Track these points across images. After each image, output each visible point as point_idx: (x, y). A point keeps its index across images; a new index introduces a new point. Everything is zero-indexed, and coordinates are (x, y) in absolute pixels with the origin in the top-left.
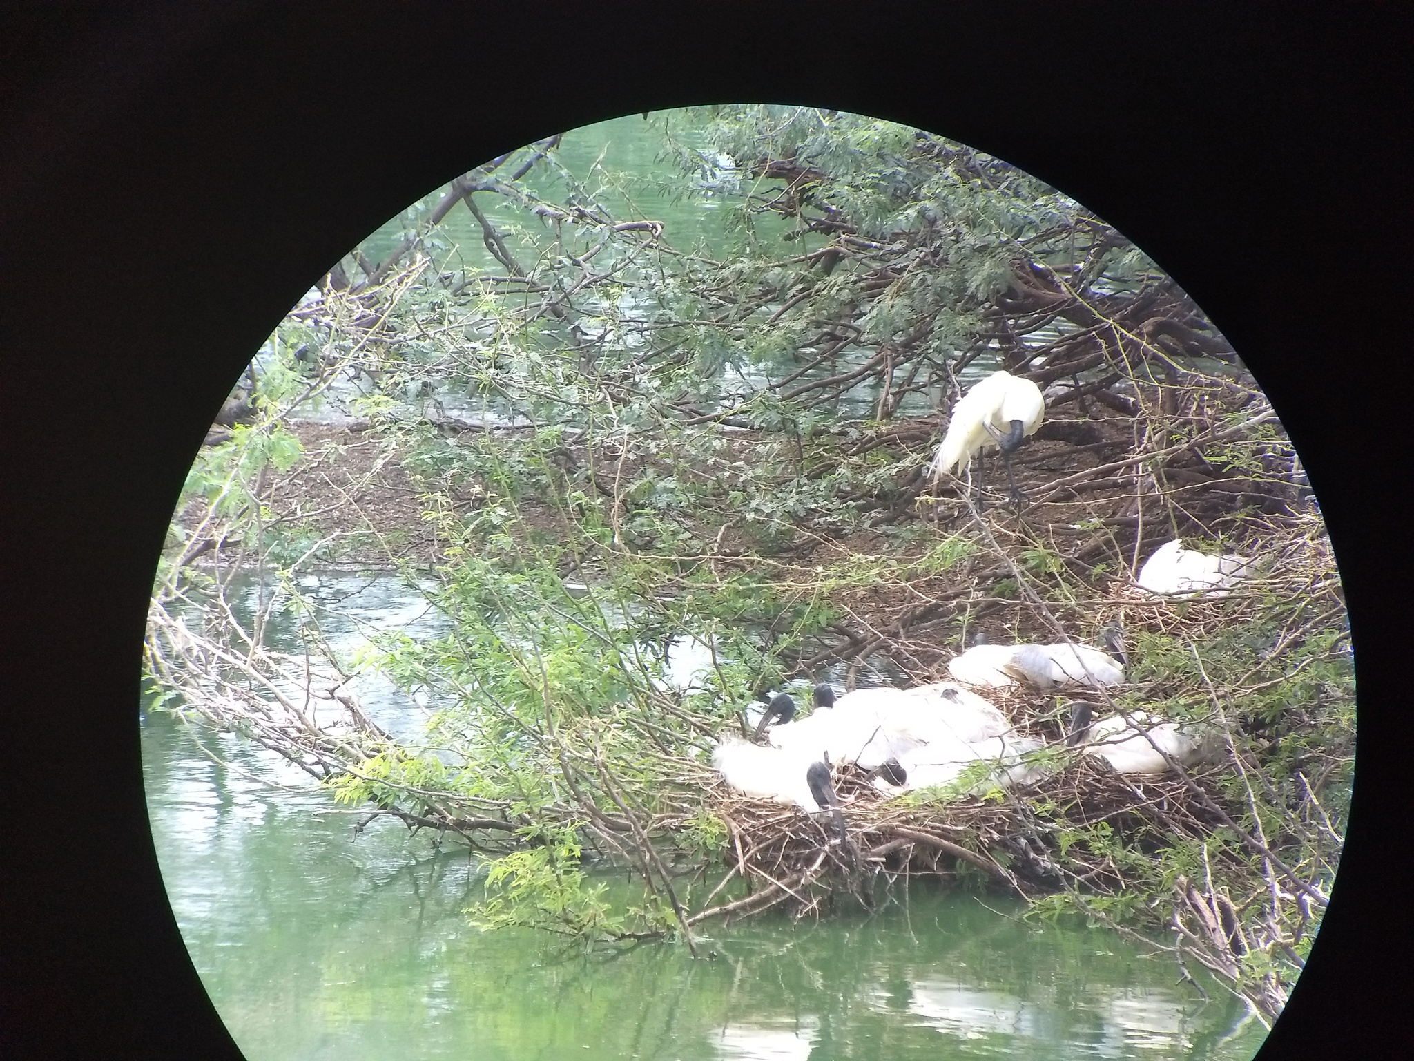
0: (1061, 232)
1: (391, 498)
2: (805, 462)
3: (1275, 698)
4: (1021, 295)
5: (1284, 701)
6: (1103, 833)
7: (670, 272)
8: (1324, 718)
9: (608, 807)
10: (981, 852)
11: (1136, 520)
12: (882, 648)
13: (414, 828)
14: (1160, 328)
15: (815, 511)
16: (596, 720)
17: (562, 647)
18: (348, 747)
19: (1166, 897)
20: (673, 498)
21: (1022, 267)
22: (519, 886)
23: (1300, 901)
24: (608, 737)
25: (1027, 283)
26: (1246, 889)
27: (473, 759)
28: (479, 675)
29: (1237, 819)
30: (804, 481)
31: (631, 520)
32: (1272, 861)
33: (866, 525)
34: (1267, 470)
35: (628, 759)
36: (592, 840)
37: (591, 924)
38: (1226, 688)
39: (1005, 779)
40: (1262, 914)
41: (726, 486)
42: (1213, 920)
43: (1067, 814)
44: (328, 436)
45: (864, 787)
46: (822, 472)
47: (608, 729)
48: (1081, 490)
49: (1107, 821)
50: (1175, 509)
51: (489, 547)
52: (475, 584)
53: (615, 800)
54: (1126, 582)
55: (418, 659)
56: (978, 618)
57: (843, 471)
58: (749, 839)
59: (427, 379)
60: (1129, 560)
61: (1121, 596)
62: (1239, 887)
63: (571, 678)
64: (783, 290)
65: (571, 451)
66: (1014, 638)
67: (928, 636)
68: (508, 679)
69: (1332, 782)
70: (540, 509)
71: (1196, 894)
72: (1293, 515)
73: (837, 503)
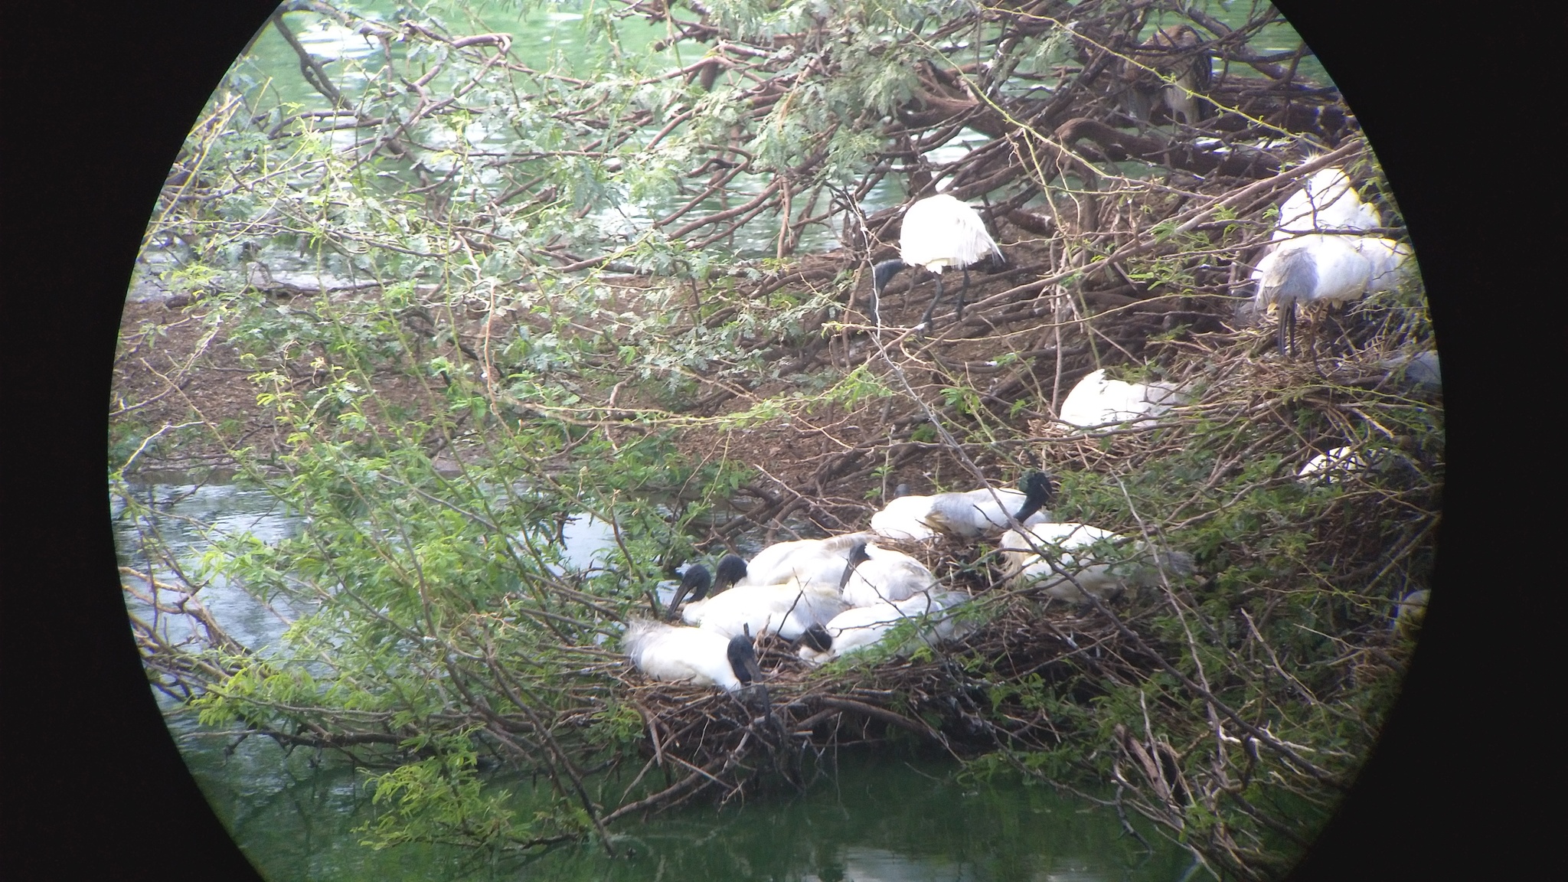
0: (966, 23)
1: (221, 381)
2: (702, 309)
3: (1212, 530)
4: (924, 104)
5: (1222, 534)
6: (1034, 685)
7: (525, 95)
8: (1267, 549)
9: (505, 709)
10: (911, 715)
11: (1055, 352)
12: (798, 507)
13: (289, 747)
14: (1080, 131)
15: (718, 363)
16: (485, 615)
17: (436, 537)
18: (206, 665)
19: (1104, 748)
20: (555, 358)
21: (924, 72)
22: (409, 802)
23: (1247, 745)
24: (500, 632)
25: (930, 90)
26: (1187, 735)
27: (345, 669)
28: (342, 575)
29: (1173, 663)
30: (703, 330)
31: (507, 385)
32: (1215, 705)
33: (775, 375)
34: (1199, 283)
35: (525, 654)
36: (490, 745)
37: (495, 833)
38: (1157, 524)
39: (932, 636)
40: (1206, 760)
41: (615, 341)
42: (1154, 769)
43: (998, 668)
44: (145, 315)
45: (789, 659)
46: (722, 320)
47: (498, 624)
48: (998, 322)
49: (1039, 672)
50: (1096, 336)
51: (338, 429)
52: (328, 472)
53: (512, 699)
54: (1047, 418)
55: (271, 563)
56: (897, 467)
57: (746, 317)
58: (666, 727)
59: (248, 239)
60: (1049, 395)
61: (1041, 434)
62: (1179, 732)
63: (451, 571)
64: (659, 112)
65: (427, 310)
66: (935, 487)
67: (847, 491)
68: (376, 578)
69: (1280, 617)
70: (396, 380)
71: (1136, 743)
72: (1228, 331)
73: (741, 352)
